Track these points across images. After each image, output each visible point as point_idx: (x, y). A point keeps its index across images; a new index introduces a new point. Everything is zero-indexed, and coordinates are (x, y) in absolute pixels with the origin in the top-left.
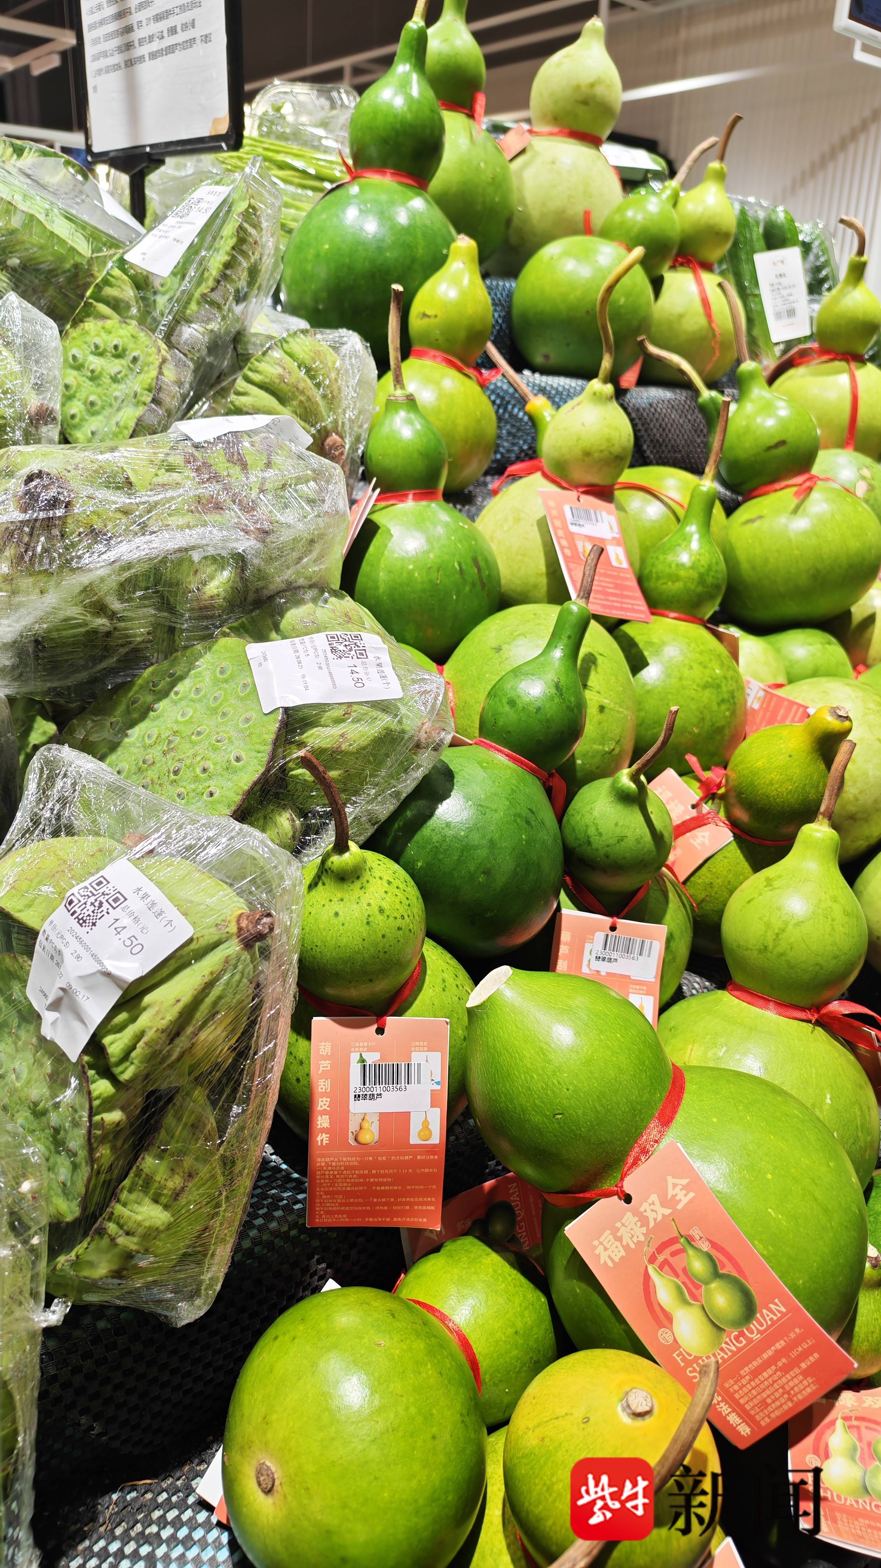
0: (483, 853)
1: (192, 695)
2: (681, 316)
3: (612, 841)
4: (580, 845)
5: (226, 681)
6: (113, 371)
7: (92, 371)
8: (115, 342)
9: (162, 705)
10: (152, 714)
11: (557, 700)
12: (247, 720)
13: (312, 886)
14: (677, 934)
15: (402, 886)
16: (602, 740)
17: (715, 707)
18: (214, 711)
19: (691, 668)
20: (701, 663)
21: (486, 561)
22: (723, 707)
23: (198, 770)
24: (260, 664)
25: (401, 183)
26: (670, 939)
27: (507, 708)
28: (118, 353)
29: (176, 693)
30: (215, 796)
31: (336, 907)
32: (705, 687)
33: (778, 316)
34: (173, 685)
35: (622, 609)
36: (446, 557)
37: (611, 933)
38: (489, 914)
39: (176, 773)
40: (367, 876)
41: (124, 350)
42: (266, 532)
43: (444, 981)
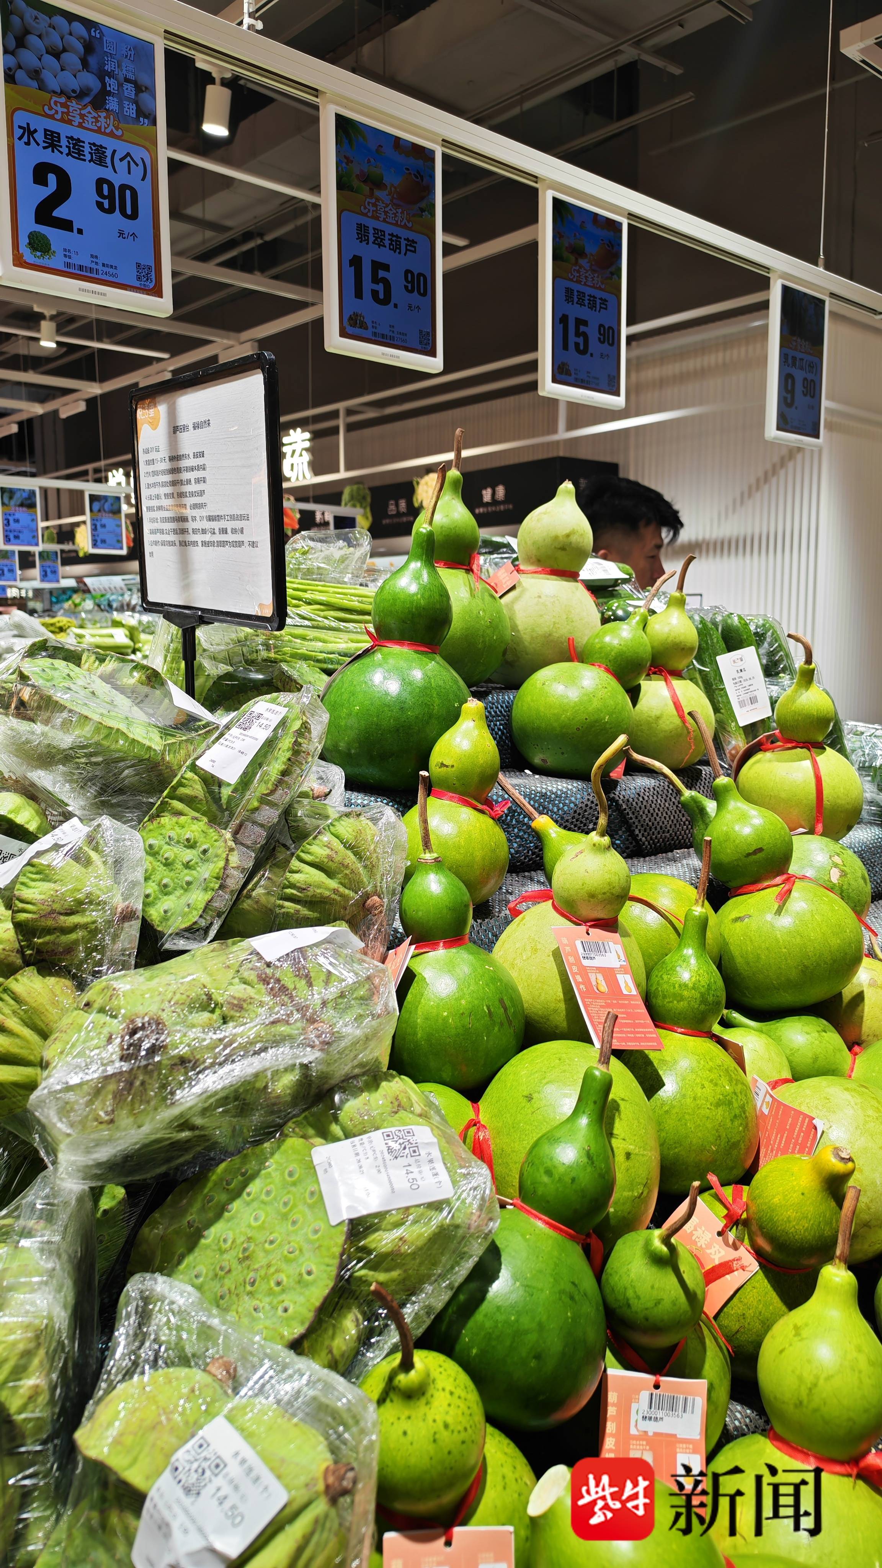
0: (532, 1337)
1: (263, 1197)
2: (658, 718)
3: (650, 1304)
4: (620, 1307)
5: (294, 1184)
6: (186, 859)
7: (166, 859)
8: (187, 836)
9: (236, 1205)
10: (226, 1214)
11: (589, 1169)
12: (316, 1232)
13: (381, 1401)
14: (716, 1382)
15: (463, 1394)
16: (631, 1186)
17: (729, 1124)
18: (285, 1217)
19: (703, 1087)
20: (711, 1081)
21: (511, 999)
22: (736, 1123)
23: (272, 1284)
24: (326, 1171)
25: (417, 652)
26: (711, 1389)
27: (545, 1179)
28: (190, 844)
29: (249, 1194)
30: (290, 1311)
31: (404, 1425)
32: (718, 1105)
33: (742, 704)
34: (245, 1185)
35: (635, 1039)
36: (476, 1002)
37: (655, 1392)
38: (541, 1398)
39: (253, 1284)
40: (431, 1390)
41: (195, 843)
42: (328, 1043)
43: (504, 1477)
